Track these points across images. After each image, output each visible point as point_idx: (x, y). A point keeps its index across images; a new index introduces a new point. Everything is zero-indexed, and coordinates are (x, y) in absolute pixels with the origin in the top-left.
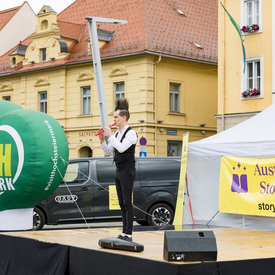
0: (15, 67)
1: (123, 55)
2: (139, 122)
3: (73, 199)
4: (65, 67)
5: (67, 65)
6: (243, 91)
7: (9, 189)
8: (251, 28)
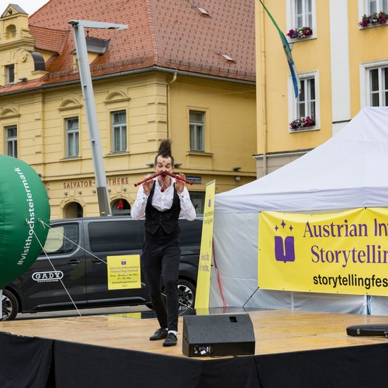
1: (122, 73)
2: (147, 166)
3: (58, 276)
4: (41, 90)
5: (44, 89)
6: (291, 121)
8: (301, 32)
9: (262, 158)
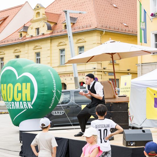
0: (22, 39)
1: (83, 31)
2: (93, 69)
3: (62, 113)
4: (50, 38)
7: (30, 108)
8: (156, 14)
9: (140, 66)
